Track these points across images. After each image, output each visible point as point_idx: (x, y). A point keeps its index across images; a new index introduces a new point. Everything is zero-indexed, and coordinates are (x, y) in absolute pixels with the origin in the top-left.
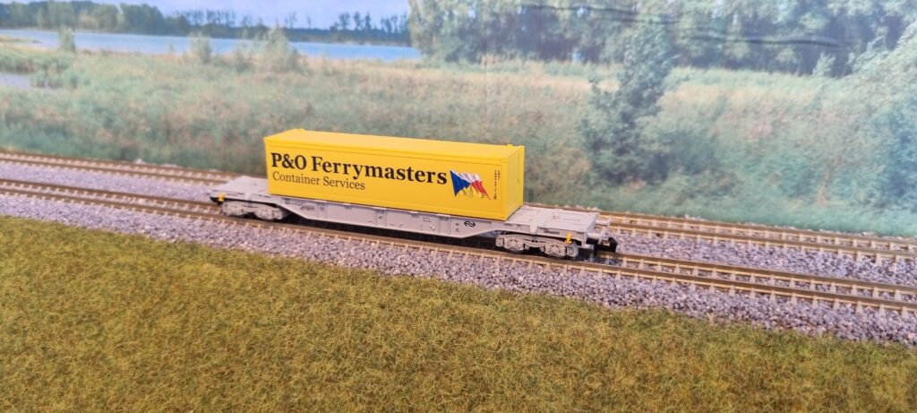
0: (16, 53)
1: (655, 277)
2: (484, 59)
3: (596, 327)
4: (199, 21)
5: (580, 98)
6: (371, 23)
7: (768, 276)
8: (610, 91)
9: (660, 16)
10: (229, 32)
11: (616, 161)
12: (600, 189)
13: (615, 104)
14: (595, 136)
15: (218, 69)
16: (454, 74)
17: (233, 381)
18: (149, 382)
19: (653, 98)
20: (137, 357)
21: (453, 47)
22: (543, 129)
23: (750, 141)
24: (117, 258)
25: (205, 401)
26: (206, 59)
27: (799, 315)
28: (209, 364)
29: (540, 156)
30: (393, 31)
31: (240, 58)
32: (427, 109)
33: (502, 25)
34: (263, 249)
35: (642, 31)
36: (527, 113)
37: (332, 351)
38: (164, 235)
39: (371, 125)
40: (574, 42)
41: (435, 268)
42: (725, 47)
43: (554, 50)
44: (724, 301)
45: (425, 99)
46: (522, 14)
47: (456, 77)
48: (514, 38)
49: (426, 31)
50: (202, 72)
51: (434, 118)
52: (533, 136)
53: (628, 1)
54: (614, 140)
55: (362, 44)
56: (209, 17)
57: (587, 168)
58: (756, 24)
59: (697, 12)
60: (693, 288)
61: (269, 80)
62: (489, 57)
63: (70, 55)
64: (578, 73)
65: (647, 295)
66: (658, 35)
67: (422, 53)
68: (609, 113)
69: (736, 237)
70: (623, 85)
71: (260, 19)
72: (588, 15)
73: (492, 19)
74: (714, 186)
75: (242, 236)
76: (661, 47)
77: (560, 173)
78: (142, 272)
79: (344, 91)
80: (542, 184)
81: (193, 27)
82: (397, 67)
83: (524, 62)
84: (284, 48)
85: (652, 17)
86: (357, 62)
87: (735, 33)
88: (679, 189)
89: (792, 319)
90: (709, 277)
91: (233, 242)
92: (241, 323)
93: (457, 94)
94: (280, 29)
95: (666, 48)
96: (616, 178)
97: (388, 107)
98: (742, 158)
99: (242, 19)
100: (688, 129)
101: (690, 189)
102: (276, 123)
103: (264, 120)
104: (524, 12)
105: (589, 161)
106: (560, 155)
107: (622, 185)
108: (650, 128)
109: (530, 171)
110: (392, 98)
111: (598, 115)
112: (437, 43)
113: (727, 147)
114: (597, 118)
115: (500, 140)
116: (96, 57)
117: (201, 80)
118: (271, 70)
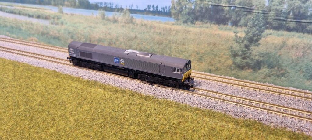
0: (45, 13)
1: (252, 107)
2: (196, 23)
3: (229, 124)
4: (101, 6)
5: (230, 38)
6: (158, 8)
7: (296, 111)
8: (241, 37)
9: (262, 11)
10: (111, 9)
11: (242, 61)
12: (235, 71)
13: (243, 41)
14: (234, 52)
15: (107, 22)
16: (186, 27)
17: (105, 129)
18: (79, 126)
19: (257, 40)
20: (76, 117)
21: (186, 18)
22: (216, 48)
23: (294, 58)
24: (72, 84)
25: (96, 135)
26: (103, 17)
27: (306, 127)
28: (98, 122)
29: (214, 58)
30: (165, 12)
32: (175, 39)
33: (203, 11)
34: (117, 85)
35: (255, 16)
36: (210, 42)
37: (137, 123)
38: (86, 78)
40: (229, 19)
41: (174, 97)
42: (286, 23)
43: (222, 21)
44: (278, 119)
45: (175, 35)
46: (211, 8)
47: (186, 29)
48: (207, 16)
49: (177, 12)
50: (102, 22)
51: (178, 42)
52: (212, 51)
53: (251, 5)
54: (241, 54)
55: (154, 15)
56: (105, 4)
57: (231, 63)
58: (299, 15)
59: (276, 10)
60: (266, 113)
61: (123, 26)
62: (198, 22)
63: (61, 15)
64: (230, 30)
65: (249, 114)
66: (262, 17)
67: (175, 20)
68: (241, 44)
69: (285, 94)
70: (247, 35)
71: (121, 6)
72: (235, 9)
73: (200, 9)
74: (278, 73)
75: (111, 80)
76: (262, 22)
77: (221, 64)
78: (79, 89)
79: (147, 31)
80: (214, 68)
82: (166, 24)
83: (210, 25)
84: (128, 16)
85: (259, 11)
86: (153, 22)
87: (291, 18)
88: (265, 74)
89: (303, 128)
90: (273, 109)
91: (108, 82)
92: (109, 110)
93: (186, 35)
94: (128, 9)
95: (264, 22)
96: (241, 67)
97: (162, 38)
98: (290, 64)
99: (115, 5)
100: (270, 52)
101: (269, 73)
102: (125, 40)
103: (121, 39)
104: (212, 7)
105: (232, 61)
106: (221, 58)
107: (244, 70)
108: (256, 51)
109: (210, 63)
110: (164, 34)
111: (236, 45)
112: (180, 16)
113: (284, 60)
114: (236, 46)
115: (200, 51)
116: (69, 16)
117: (101, 25)
118: (124, 23)
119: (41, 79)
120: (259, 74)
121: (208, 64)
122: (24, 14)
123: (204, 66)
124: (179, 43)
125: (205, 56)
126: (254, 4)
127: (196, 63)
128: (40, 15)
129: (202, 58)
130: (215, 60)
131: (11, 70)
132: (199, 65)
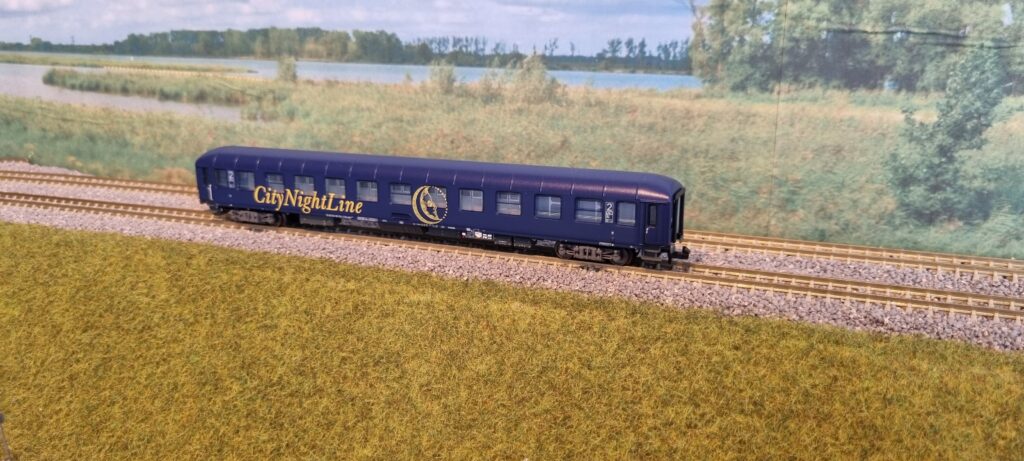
0: (227, 84)
2: (777, 88)
3: (998, 371)
4: (443, 49)
5: (890, 130)
6: (646, 49)
8: (927, 122)
9: (993, 40)
10: (478, 60)
12: (906, 230)
13: (932, 136)
14: (903, 171)
15: (461, 100)
17: (570, 427)
18: (470, 427)
19: (977, 131)
20: (449, 401)
21: (741, 75)
22: (843, 164)
24: (408, 296)
25: (540, 447)
26: (448, 86)
28: (539, 409)
29: (836, 194)
30: (671, 58)
31: (488, 88)
32: (705, 142)
33: (802, 51)
34: (572, 287)
35: (970, 58)
36: (824, 147)
37: (688, 395)
38: (451, 273)
39: (636, 160)
40: (888, 69)
41: (780, 308)
43: (861, 77)
45: (703, 131)
46: (826, 40)
47: (741, 107)
48: (815, 65)
49: (711, 58)
50: (442, 103)
52: (830, 172)
53: (956, 24)
54: (927, 176)
55: (633, 72)
56: (454, 45)
57: (892, 207)
61: (519, 111)
62: (784, 86)
63: (290, 85)
64: (890, 103)
66: (990, 61)
67: (704, 82)
68: (923, 146)
70: (943, 115)
71: (516, 46)
72: (907, 40)
73: (792, 44)
76: (992, 74)
77: (859, 211)
78: (440, 310)
79: (607, 123)
80: (836, 224)
81: (435, 55)
82: (672, 97)
83: (825, 90)
84: (540, 77)
85: (983, 41)
86: (626, 92)
88: (1003, 231)
91: (534, 280)
93: (742, 126)
94: (539, 56)
95: (998, 75)
96: (927, 218)
97: (658, 141)
99: (494, 46)
100: (1019, 163)
101: (1016, 229)
102: (523, 157)
103: (510, 154)
104: (830, 37)
105: (896, 198)
106: (860, 193)
107: (934, 226)
108: (972, 162)
109: (822, 209)
110: (664, 130)
111: (910, 149)
112: (722, 70)
114: (908, 152)
115: (790, 176)
116: (320, 88)
117: (439, 112)
118: (523, 101)
119: (287, 288)
120: (985, 234)
121: (816, 214)
122: (140, 92)
123: (803, 221)
124: (716, 156)
125: (804, 191)
126: (966, 21)
127: (776, 213)
128: (208, 89)
129: (795, 197)
130: (838, 200)
131: (159, 267)
132: (785, 220)
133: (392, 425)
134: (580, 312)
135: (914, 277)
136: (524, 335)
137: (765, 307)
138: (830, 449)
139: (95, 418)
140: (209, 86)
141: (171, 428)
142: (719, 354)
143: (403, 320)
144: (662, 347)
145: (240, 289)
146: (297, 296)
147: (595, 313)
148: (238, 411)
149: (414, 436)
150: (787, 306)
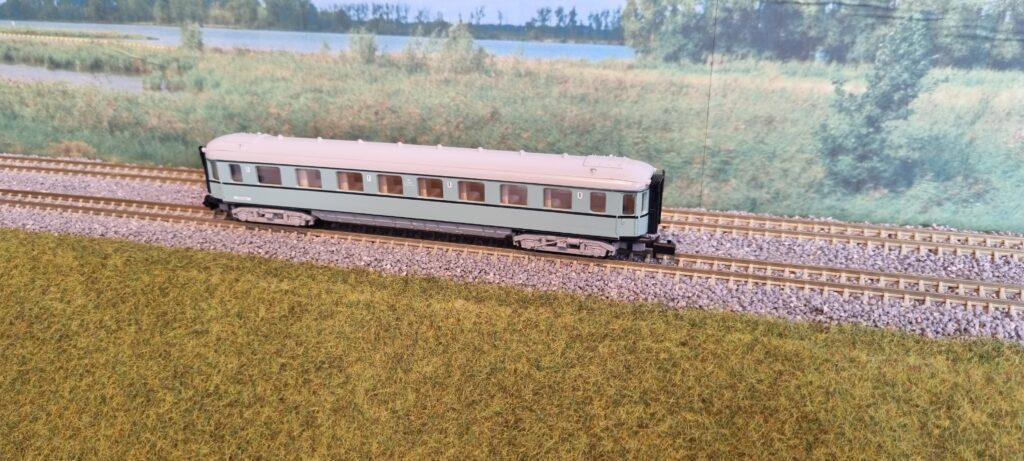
0: (124, 52)
2: (710, 59)
3: (932, 360)
4: (362, 16)
5: (821, 101)
6: (577, 18)
8: (856, 94)
9: (922, 12)
10: (400, 28)
11: (858, 168)
12: (834, 198)
13: (860, 107)
14: (832, 141)
15: (383, 70)
16: (673, 75)
17: (523, 430)
18: (420, 431)
19: (904, 101)
20: (397, 405)
21: (674, 45)
22: (774, 134)
23: (1011, 146)
24: (347, 296)
25: (493, 451)
26: (369, 55)
28: (490, 412)
29: (767, 163)
30: (603, 28)
32: (637, 113)
33: (735, 22)
34: (515, 281)
35: (899, 30)
36: (755, 117)
37: (639, 394)
38: (389, 268)
39: (568, 132)
40: (819, 40)
41: (723, 298)
42: (993, 46)
43: (793, 48)
45: (636, 102)
46: (759, 10)
47: (675, 79)
48: (747, 36)
49: (643, 28)
50: (363, 73)
51: (646, 123)
52: (762, 142)
54: (855, 145)
55: (564, 42)
56: (374, 12)
57: (821, 176)
59: (965, 8)
61: (446, 82)
62: (717, 56)
63: (197, 54)
64: (820, 74)
66: (918, 33)
67: (636, 52)
68: (852, 116)
70: (872, 86)
71: (440, 14)
72: (838, 11)
73: (725, 14)
74: (965, 194)
76: (920, 46)
77: (789, 181)
79: (538, 94)
80: (768, 193)
81: (355, 22)
82: (605, 67)
83: (757, 62)
84: (468, 46)
85: (912, 13)
86: (558, 62)
87: (1006, 31)
88: (926, 197)
93: (675, 97)
94: (465, 25)
95: (926, 47)
96: (854, 186)
97: (592, 112)
98: (1001, 164)
99: (417, 14)
100: (942, 133)
101: (937, 196)
102: (452, 129)
103: (439, 125)
104: (762, 8)
105: (824, 168)
106: (791, 162)
107: (860, 193)
108: (899, 133)
109: (754, 178)
110: (597, 101)
111: (839, 119)
112: (654, 40)
113: (984, 152)
114: (838, 123)
115: (722, 146)
116: (230, 56)
117: (361, 83)
118: (450, 71)
120: (909, 201)
121: (748, 183)
123: (734, 189)
124: (650, 127)
125: (737, 161)
127: (709, 183)
128: (104, 58)
129: (727, 167)
130: (771, 171)
131: (71, 269)
132: (717, 189)
133: (339, 433)
134: (526, 308)
135: (847, 253)
136: (470, 336)
137: (708, 297)
138: (777, 445)
139: (17, 436)
140: (103, 53)
141: (103, 445)
142: (667, 350)
143: (343, 322)
144: (610, 346)
145: (164, 292)
146: (227, 298)
147: (541, 310)
148: (175, 423)
149: (364, 444)
150: (729, 296)
